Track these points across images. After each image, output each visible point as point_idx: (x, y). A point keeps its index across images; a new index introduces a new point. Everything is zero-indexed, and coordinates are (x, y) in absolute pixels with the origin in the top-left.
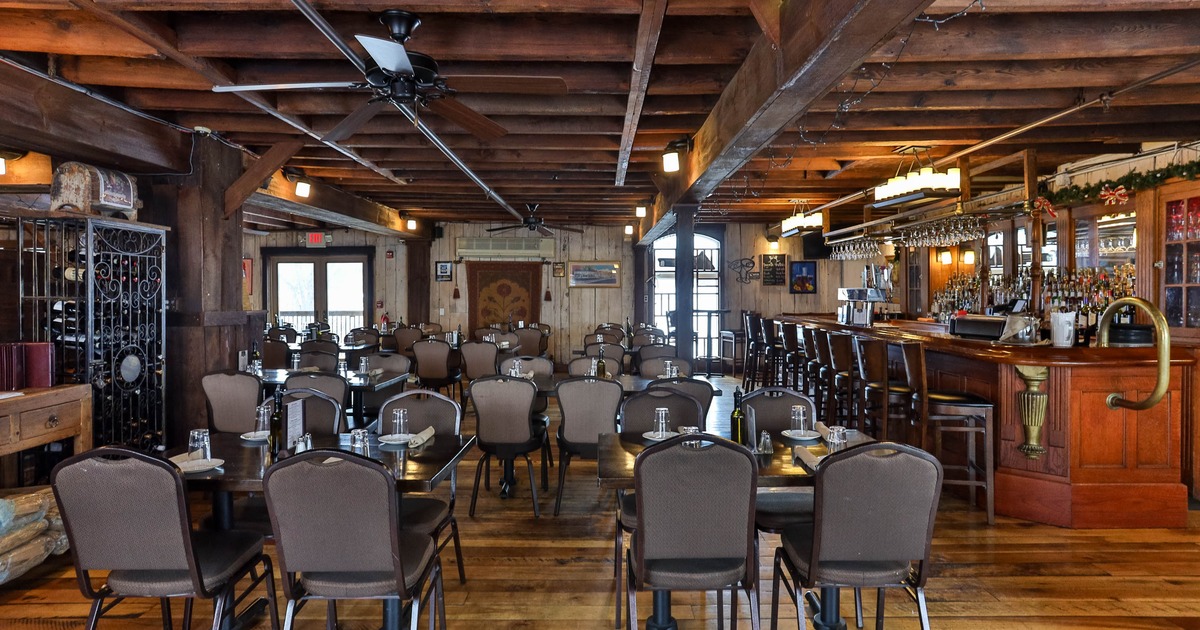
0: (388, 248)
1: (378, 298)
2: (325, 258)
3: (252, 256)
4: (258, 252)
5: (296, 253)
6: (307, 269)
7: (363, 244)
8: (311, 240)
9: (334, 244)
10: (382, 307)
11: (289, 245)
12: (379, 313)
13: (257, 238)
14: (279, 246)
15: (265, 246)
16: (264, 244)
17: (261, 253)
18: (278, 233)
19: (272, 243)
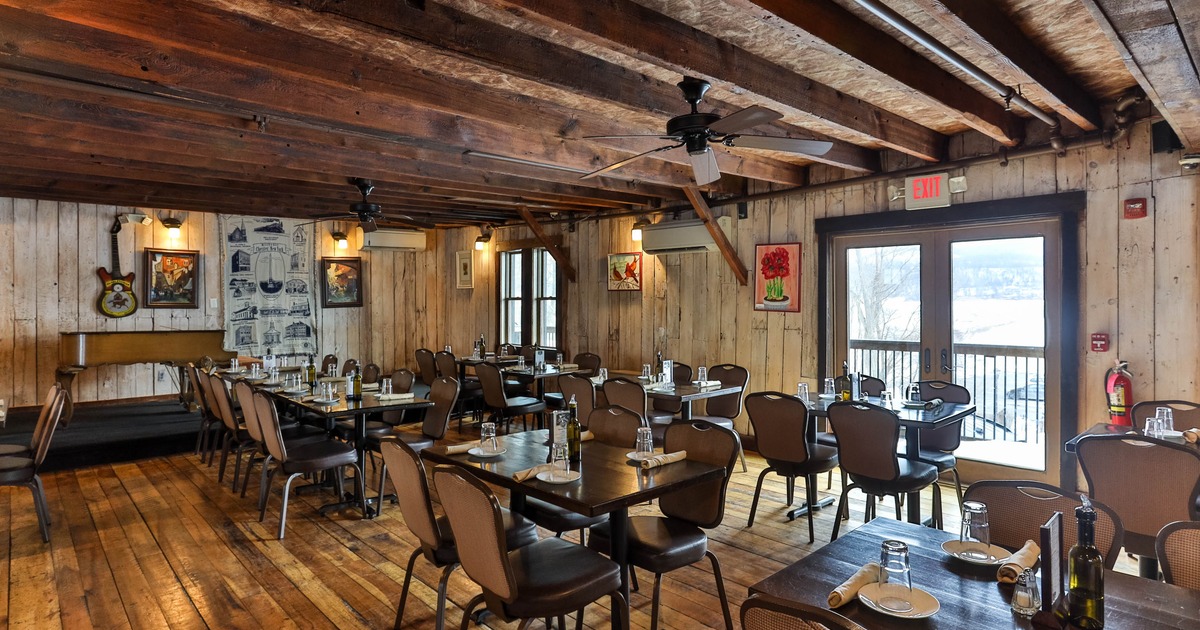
0: (1127, 192)
1: (1093, 322)
2: (945, 230)
3: (801, 238)
4: (811, 228)
5: (884, 225)
6: (908, 257)
7: (1048, 189)
8: (914, 194)
9: (969, 198)
10: (1105, 348)
11: (870, 210)
12: (1097, 364)
13: (810, 203)
14: (849, 212)
15: (823, 216)
16: (820, 212)
17: (817, 230)
18: (848, 188)
19: (836, 210)
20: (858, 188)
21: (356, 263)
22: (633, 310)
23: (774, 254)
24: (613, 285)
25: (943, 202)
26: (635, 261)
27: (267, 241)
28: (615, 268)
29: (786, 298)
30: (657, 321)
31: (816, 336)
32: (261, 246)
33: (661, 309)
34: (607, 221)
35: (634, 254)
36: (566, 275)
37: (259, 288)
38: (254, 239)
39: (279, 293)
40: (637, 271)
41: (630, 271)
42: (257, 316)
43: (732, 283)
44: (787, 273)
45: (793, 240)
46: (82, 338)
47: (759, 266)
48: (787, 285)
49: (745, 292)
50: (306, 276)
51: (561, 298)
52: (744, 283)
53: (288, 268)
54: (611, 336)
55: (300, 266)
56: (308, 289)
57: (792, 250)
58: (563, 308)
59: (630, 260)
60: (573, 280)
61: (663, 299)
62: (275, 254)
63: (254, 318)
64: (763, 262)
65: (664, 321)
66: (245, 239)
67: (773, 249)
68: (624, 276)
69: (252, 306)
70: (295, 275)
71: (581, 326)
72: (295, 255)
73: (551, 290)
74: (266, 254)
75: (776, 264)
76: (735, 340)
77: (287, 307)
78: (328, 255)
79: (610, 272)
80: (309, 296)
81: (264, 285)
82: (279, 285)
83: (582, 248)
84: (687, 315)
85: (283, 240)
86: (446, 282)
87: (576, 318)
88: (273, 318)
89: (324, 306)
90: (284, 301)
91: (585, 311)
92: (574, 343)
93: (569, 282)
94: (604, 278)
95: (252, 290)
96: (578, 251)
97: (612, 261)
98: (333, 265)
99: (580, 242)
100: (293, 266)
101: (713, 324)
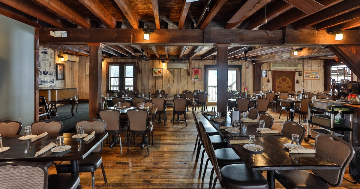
0: (246, 66)
1: (243, 82)
3: (201, 68)
10: (245, 85)
12: (243, 87)
13: (203, 62)
14: (210, 64)
16: (205, 64)
17: (204, 67)
18: (210, 61)
19: (208, 64)
20: (212, 61)
21: (63, 65)
22: (160, 81)
24: (154, 75)
26: (161, 70)
27: (44, 57)
28: (155, 71)
29: (198, 78)
30: (167, 83)
31: (204, 85)
32: (42, 58)
33: (168, 80)
34: (152, 60)
35: (161, 68)
36: (137, 72)
37: (43, 73)
38: (42, 56)
39: (47, 75)
40: (162, 72)
41: (159, 72)
42: (43, 83)
43: (186, 75)
44: (199, 74)
45: (199, 68)
47: (193, 72)
48: (198, 76)
49: (189, 77)
50: (53, 70)
51: (135, 78)
52: (189, 75)
53: (49, 67)
54: (152, 86)
55: (51, 66)
56: (53, 74)
57: (200, 70)
58: (136, 80)
59: (160, 70)
60: (140, 73)
61: (169, 78)
62: (46, 62)
63: (42, 84)
65: (169, 83)
67: (196, 69)
68: (158, 73)
69: (41, 80)
70: (51, 69)
71: (142, 84)
72: (50, 62)
73: (131, 75)
74: (44, 61)
75: (197, 72)
76: (187, 86)
77: (49, 80)
78: (57, 63)
79: (153, 72)
80: (53, 76)
81: (44, 72)
82: (47, 72)
83: (143, 66)
84: (175, 81)
85: (48, 57)
86: (79, 72)
87: (141, 83)
88: (46, 84)
89: (57, 79)
90: (48, 78)
91: (144, 81)
92: (140, 88)
93: (138, 73)
94: (151, 73)
95: (41, 74)
96: (141, 67)
97: (154, 70)
98: (59, 66)
99: (143, 64)
100: (50, 66)
101: (182, 83)
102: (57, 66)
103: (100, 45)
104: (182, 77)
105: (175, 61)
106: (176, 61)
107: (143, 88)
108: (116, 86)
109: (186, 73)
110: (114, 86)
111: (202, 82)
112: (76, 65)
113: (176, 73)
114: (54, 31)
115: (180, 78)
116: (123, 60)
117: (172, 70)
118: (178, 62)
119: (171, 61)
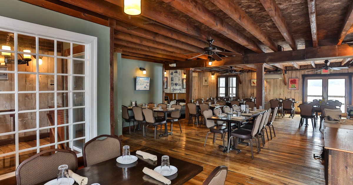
2: (327, 77)
3: (299, 77)
6: (320, 81)
7: (347, 72)
8: (323, 72)
9: (333, 73)
13: (300, 72)
14: (309, 74)
15: (303, 74)
17: (302, 76)
18: (309, 70)
19: (306, 73)
23: (293, 80)
25: (329, 73)
29: (295, 88)
31: (302, 94)
33: (265, 89)
34: (251, 73)
36: (239, 82)
38: (174, 74)
43: (283, 85)
44: (296, 83)
45: (297, 77)
46: (173, 94)
47: (290, 82)
48: (296, 85)
49: (286, 87)
50: (180, 82)
51: (237, 87)
52: (286, 85)
54: (251, 94)
57: (297, 79)
58: (238, 89)
60: (241, 84)
61: (265, 87)
62: (177, 78)
64: (290, 81)
65: (266, 91)
66: (173, 74)
67: (293, 79)
68: (255, 83)
69: (174, 88)
71: (243, 92)
72: (179, 78)
73: (235, 85)
74: (175, 77)
75: (293, 82)
76: (284, 95)
77: (178, 89)
78: (183, 78)
79: (252, 82)
80: (181, 86)
81: (175, 84)
82: (177, 84)
83: (243, 77)
84: (272, 90)
85: (177, 75)
86: (198, 84)
87: (241, 91)
88: (177, 91)
89: (183, 88)
90: (178, 87)
91: (244, 90)
92: (241, 96)
93: (240, 84)
94: (250, 84)
95: (174, 85)
96: (242, 78)
97: (252, 80)
98: (184, 80)
99: (243, 76)
100: (179, 80)
101: (278, 92)
102: (183, 79)
103: (191, 69)
104: (278, 86)
105: (271, 72)
106: (273, 72)
107: (244, 96)
108: (223, 94)
109: (282, 83)
110: (221, 94)
111: (300, 91)
112: (196, 79)
113: (273, 83)
114: (171, 64)
115: (276, 87)
116: (227, 74)
117: (268, 80)
118: (274, 73)
119: (268, 73)
